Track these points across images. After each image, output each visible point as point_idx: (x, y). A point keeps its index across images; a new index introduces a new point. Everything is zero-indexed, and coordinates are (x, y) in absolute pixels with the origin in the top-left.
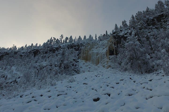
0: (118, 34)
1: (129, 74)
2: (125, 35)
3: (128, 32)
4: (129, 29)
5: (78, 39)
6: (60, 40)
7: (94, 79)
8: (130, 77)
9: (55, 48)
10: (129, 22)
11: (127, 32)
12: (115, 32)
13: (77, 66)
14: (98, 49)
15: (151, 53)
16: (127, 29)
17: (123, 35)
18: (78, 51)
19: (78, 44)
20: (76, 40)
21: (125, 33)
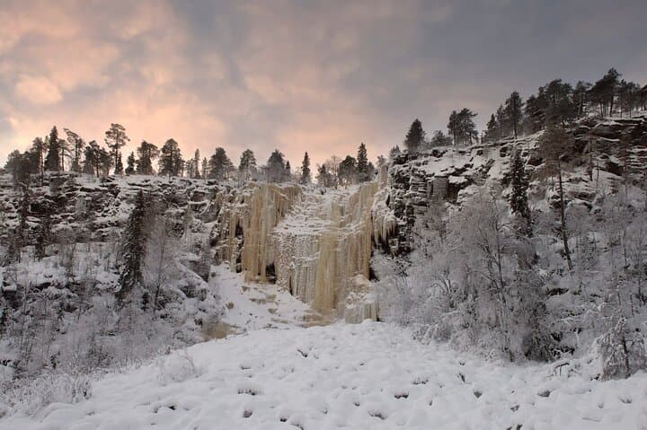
0: (419, 165)
1: (456, 356)
2: (454, 174)
3: (471, 166)
4: (480, 153)
5: (209, 159)
6: (108, 150)
7: (293, 371)
8: (461, 369)
9: (83, 190)
10: (490, 119)
11: (467, 166)
12: (406, 158)
13: (210, 300)
14: (317, 222)
15: (561, 271)
16: (471, 149)
17: (442, 174)
18: (210, 225)
19: (211, 187)
20: (200, 168)
21: (453, 167)
